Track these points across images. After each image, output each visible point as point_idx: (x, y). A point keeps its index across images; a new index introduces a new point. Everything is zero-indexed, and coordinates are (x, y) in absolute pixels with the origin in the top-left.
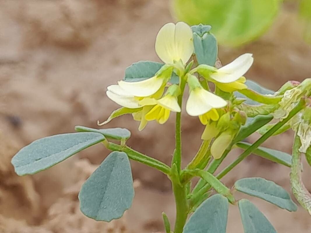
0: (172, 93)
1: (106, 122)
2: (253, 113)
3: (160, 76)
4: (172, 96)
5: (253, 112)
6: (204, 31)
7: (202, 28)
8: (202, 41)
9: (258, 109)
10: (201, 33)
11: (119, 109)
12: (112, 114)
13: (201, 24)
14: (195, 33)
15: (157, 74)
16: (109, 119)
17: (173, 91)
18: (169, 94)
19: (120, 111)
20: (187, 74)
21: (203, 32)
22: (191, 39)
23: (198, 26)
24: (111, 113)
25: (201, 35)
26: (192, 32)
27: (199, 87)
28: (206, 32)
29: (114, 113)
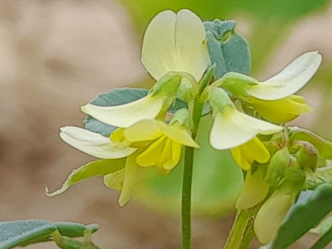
0: (181, 122)
1: (59, 192)
2: (314, 182)
3: (157, 93)
4: (183, 125)
5: (314, 179)
6: (225, 30)
7: (220, 26)
8: (222, 47)
9: (322, 175)
10: (219, 33)
11: (82, 167)
12: (70, 177)
13: (217, 20)
14: (208, 32)
15: (153, 90)
16: (64, 185)
17: (184, 117)
18: (176, 123)
19: (85, 170)
20: (205, 89)
21: (222, 32)
22: (203, 43)
23: (213, 22)
24: (68, 176)
25: (219, 37)
26: (204, 30)
27: (231, 106)
28: (228, 31)
29: (73, 174)
